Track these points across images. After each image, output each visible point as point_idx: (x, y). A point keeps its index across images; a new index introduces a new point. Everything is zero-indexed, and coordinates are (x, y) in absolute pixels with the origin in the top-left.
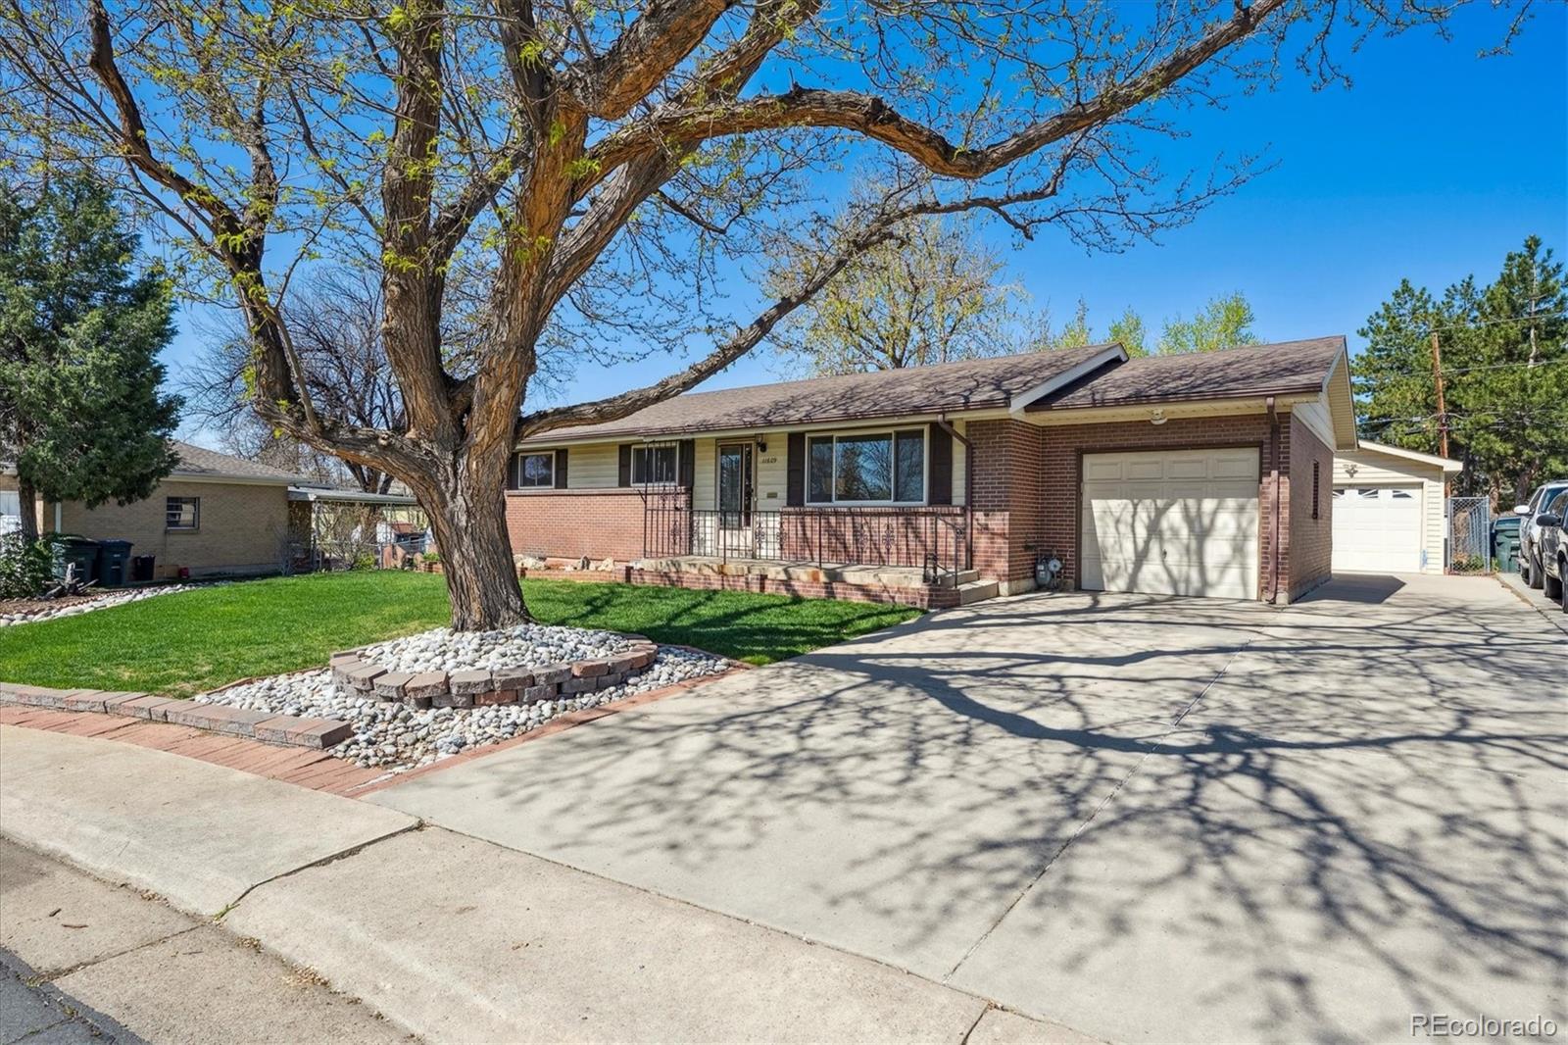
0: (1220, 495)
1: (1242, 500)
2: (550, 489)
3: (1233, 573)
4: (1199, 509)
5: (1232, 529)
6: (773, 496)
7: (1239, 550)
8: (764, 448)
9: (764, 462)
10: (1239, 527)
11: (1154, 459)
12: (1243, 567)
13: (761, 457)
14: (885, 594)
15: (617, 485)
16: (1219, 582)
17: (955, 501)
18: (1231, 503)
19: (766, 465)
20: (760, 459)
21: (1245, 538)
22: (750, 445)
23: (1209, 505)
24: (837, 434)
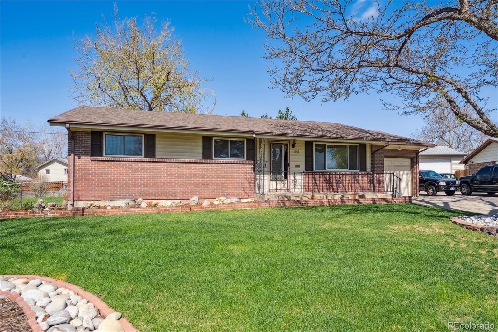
0: (404, 170)
1: (408, 172)
2: (142, 157)
3: (406, 190)
4: (399, 174)
5: (406, 180)
6: (298, 166)
7: (407, 185)
8: (293, 146)
9: (293, 152)
10: (407, 179)
11: (390, 160)
12: (408, 189)
13: (292, 150)
14: (393, 201)
15: (201, 158)
16: (404, 193)
17: (368, 170)
18: (405, 172)
19: (294, 153)
20: (291, 151)
21: (408, 182)
22: (287, 145)
23: (401, 173)
24: (327, 144)
